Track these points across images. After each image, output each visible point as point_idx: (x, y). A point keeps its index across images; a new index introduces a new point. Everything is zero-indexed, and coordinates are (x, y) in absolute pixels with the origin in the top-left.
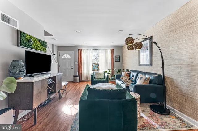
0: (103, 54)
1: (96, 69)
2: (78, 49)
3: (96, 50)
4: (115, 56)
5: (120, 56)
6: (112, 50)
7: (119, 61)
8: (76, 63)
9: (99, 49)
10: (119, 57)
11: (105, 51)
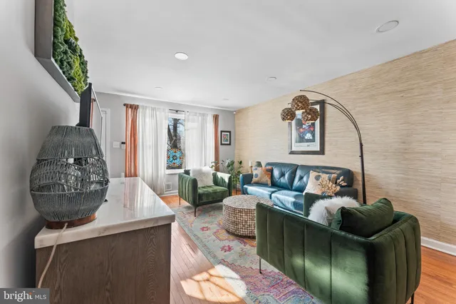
0: (195, 125)
1: (176, 161)
2: (125, 105)
3: (177, 111)
4: (222, 132)
5: (230, 132)
6: (216, 118)
7: (228, 143)
8: (117, 145)
9: (186, 110)
10: (228, 133)
11: (200, 118)
